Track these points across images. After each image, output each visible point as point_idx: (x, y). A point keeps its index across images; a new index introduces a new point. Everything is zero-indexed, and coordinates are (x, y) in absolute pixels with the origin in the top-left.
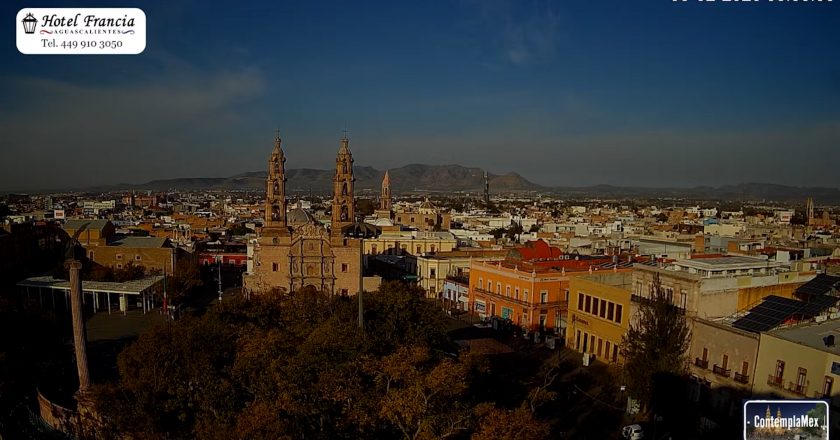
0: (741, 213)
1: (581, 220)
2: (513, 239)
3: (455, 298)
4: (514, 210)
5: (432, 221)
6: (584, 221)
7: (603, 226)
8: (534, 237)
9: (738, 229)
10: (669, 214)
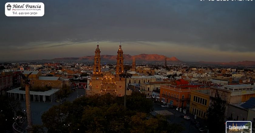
0: (243, 70)
1: (195, 72)
2: (174, 78)
3: (155, 97)
4: (174, 69)
5: (148, 72)
6: (196, 73)
7: (202, 74)
8: (180, 78)
9: (242, 75)
10: (221, 70)
